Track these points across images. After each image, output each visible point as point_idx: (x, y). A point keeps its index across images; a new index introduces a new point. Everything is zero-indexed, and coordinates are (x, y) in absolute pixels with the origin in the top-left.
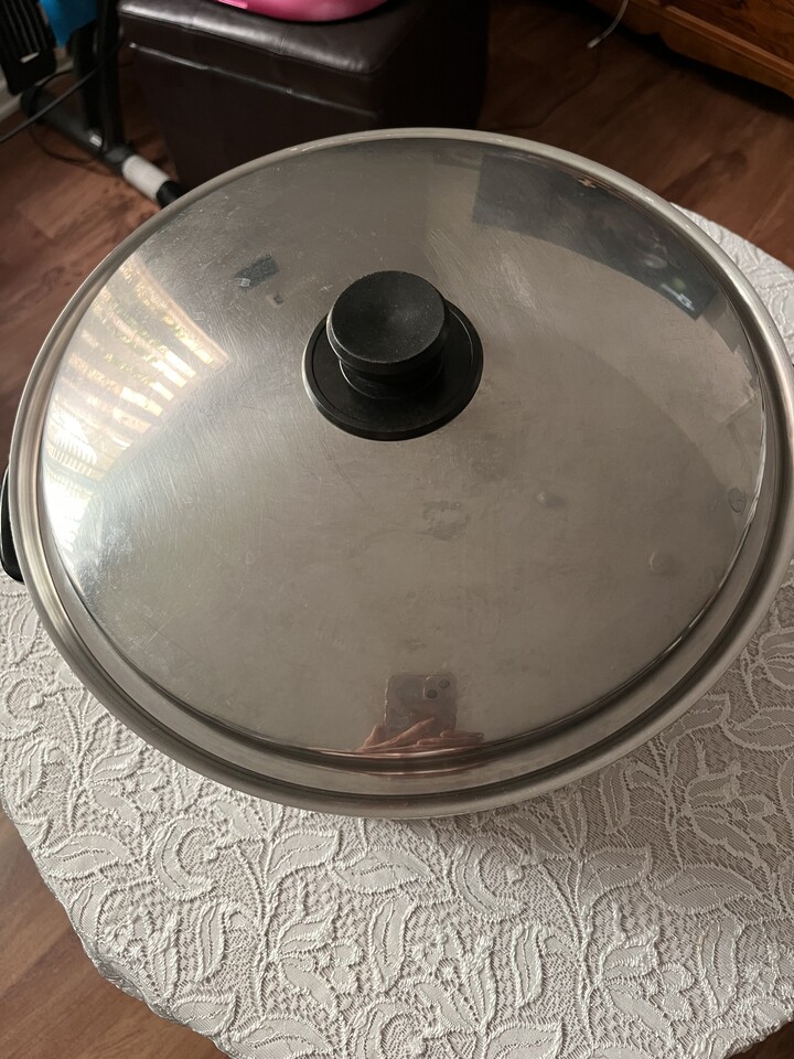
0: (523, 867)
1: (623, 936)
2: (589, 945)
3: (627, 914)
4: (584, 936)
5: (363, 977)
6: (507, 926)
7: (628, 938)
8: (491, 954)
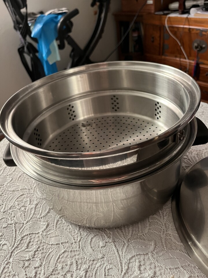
0: (106, 242)
1: (139, 272)
2: (125, 274)
3: (142, 264)
4: (123, 270)
5: (38, 272)
6: (95, 262)
7: (141, 273)
8: (87, 271)
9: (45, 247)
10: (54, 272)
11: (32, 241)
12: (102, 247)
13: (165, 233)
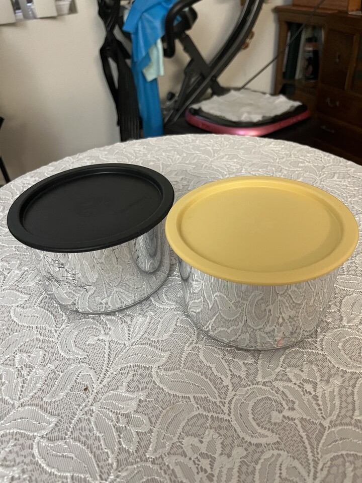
1: (125, 388)
3: (135, 379)
4: (105, 381)
9: (11, 326)
10: (8, 361)
12: (89, 345)
13: (194, 345)
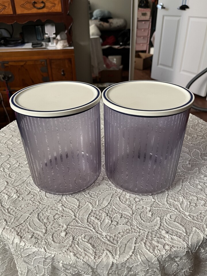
11: (174, 199)
